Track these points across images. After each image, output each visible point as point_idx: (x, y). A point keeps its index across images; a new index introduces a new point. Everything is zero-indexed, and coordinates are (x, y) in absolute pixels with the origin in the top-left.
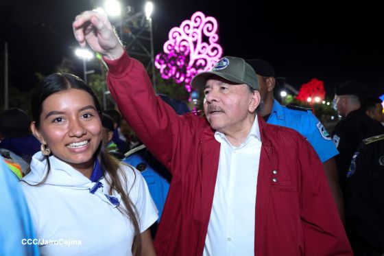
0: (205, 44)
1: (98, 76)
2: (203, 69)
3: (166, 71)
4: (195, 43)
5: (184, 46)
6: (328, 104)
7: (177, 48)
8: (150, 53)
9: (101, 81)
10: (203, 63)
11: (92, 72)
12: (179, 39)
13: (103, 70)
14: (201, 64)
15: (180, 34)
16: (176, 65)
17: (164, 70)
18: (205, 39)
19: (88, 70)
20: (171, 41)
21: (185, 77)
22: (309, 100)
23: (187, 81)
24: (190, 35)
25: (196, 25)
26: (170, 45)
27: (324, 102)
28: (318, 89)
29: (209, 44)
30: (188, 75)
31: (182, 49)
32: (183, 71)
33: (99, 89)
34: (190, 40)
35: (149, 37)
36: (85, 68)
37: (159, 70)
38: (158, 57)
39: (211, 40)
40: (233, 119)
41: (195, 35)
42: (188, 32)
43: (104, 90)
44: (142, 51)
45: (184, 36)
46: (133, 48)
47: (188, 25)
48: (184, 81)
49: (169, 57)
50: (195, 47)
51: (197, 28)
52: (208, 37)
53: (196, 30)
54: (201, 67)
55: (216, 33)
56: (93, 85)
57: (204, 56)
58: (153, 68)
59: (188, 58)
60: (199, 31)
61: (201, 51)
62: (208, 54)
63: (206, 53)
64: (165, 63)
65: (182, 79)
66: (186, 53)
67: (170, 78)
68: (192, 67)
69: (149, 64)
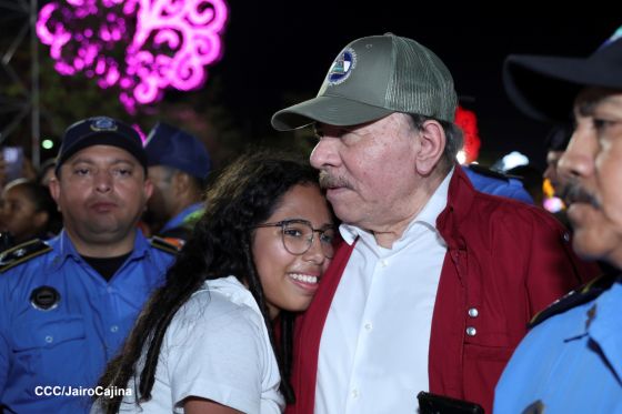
2: (172, 57)
10: (173, 39)
14: (166, 43)
16: (96, 39)
17: (63, 48)
21: (123, 73)
23: (126, 83)
30: (130, 71)
32: (117, 55)
37: (48, 47)
38: (47, 11)
48: (118, 81)
49: (81, 14)
54: (168, 50)
57: (176, 21)
58: (34, 43)
59: (132, 22)
61: (171, 9)
62: (186, 19)
63: (182, 14)
65: (113, 77)
66: (129, 9)
67: (78, 73)
68: (143, 48)
69: (24, 31)
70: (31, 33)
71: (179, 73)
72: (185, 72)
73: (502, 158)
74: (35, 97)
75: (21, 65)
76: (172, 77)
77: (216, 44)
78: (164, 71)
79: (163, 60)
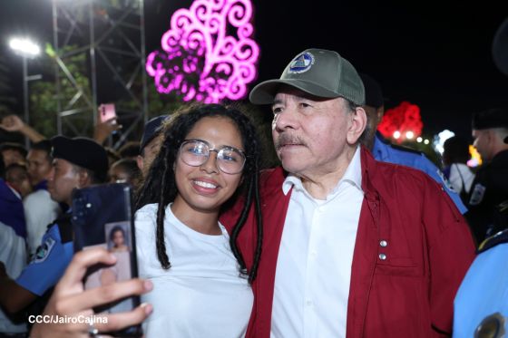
0: (231, 39)
1: (49, 85)
2: (227, 80)
3: (166, 80)
4: (215, 37)
5: (196, 40)
6: (427, 142)
7: (184, 43)
8: (139, 49)
9: (54, 93)
10: (227, 69)
11: (39, 77)
12: (188, 28)
13: (58, 75)
14: (223, 71)
15: (190, 21)
16: (181, 71)
17: (162, 78)
18: (231, 31)
19: (30, 73)
20: (174, 32)
21: (198, 92)
22: (397, 135)
23: (199, 98)
24: (207, 23)
25: (217, 7)
26: (172, 38)
27: (420, 140)
28: (411, 118)
29: (238, 39)
30: (201, 90)
31: (193, 45)
32: (193, 81)
33: (49, 106)
34: (207, 30)
35: (139, 24)
36: (25, 72)
37: (153, 78)
38: (151, 57)
39: (240, 33)
40: (320, 157)
41: (215, 23)
42: (202, 17)
43: (58, 109)
44: (126, 47)
45: (197, 25)
46: (111, 41)
47: (204, 7)
48: (195, 97)
49: (170, 57)
50: (214, 44)
51: (219, 11)
52: (236, 29)
53: (216, 15)
54: (224, 76)
55: (250, 21)
56: (39, 99)
57: (228, 58)
58: (144, 76)
59: (202, 60)
60: (221, 18)
61: (225, 51)
62: (235, 56)
63: (232, 53)
64: (162, 68)
65: (191, 94)
66: (200, 52)
67: (171, 92)
68: (209, 76)
69: (137, 69)
70: (143, 70)
71: (231, 90)
72: (235, 89)
73: (438, 134)
74: (146, 108)
75: (137, 89)
76: (227, 91)
77: (253, 70)
78: (222, 89)
79: (221, 82)
